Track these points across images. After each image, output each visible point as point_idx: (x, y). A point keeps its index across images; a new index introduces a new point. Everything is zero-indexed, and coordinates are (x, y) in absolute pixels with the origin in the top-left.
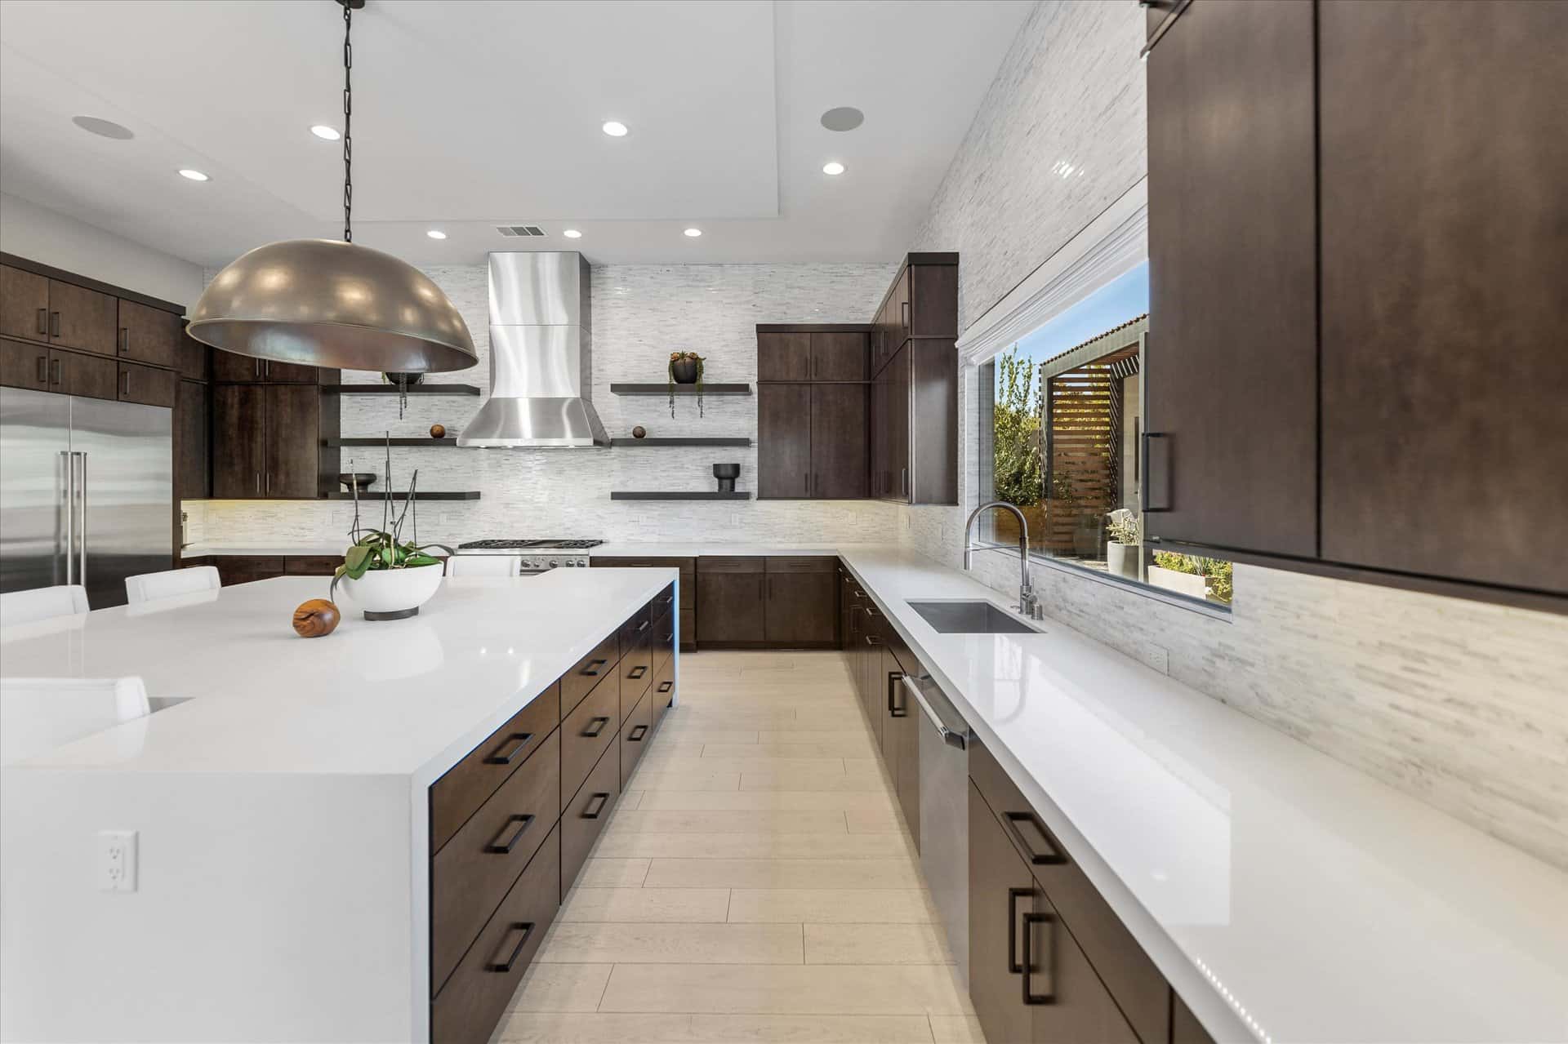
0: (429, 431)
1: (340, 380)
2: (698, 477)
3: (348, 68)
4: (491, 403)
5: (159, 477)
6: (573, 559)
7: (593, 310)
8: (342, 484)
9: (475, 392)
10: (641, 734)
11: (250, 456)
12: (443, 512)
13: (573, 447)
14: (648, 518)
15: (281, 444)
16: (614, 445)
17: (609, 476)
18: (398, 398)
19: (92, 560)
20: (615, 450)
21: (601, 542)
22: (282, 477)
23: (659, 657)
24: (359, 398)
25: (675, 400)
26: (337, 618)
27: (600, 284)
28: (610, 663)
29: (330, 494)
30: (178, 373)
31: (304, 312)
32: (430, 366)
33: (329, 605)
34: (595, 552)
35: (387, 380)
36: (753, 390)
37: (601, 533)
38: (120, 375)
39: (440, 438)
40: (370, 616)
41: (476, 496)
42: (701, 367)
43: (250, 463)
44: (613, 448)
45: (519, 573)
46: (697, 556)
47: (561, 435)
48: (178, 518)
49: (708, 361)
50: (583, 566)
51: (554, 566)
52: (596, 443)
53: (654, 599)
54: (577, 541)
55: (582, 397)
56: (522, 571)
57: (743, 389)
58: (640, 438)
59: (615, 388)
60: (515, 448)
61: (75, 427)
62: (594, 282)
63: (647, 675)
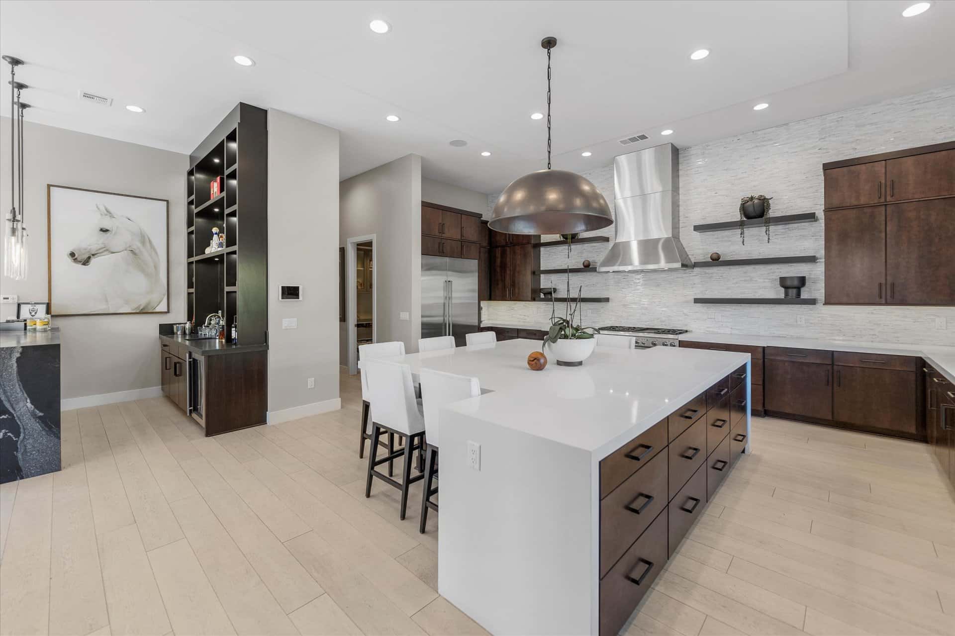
0: (582, 263)
1: (540, 240)
2: (765, 288)
3: (549, 80)
4: (616, 245)
5: (473, 291)
6: (667, 342)
7: (681, 179)
8: (541, 294)
9: (607, 240)
10: (722, 466)
11: (505, 280)
12: (590, 309)
13: (666, 269)
14: (722, 316)
15: (516, 274)
16: (697, 267)
17: (692, 287)
18: (567, 247)
19: (454, 325)
20: (697, 270)
21: (686, 331)
22: (517, 290)
23: (735, 416)
24: (549, 249)
25: (745, 231)
26: (546, 362)
27: (685, 160)
28: (699, 414)
29: (536, 298)
30: (480, 244)
31: (532, 209)
32: (587, 228)
33: (542, 355)
34: (682, 337)
35: (562, 238)
36: (819, 217)
37: (686, 325)
38: (462, 247)
39: (588, 267)
40: (559, 363)
41: (607, 300)
42: (768, 205)
43: (505, 283)
44: (695, 268)
45: (634, 347)
46: (766, 346)
47: (657, 261)
48: (480, 309)
49: (774, 199)
50: (674, 346)
51: (655, 345)
52: (683, 265)
53: (731, 374)
54: (670, 330)
55: (673, 236)
56: (636, 346)
57: (810, 217)
58: (716, 261)
59: (698, 228)
60: (630, 272)
61: (449, 270)
62: (681, 160)
63: (726, 428)
